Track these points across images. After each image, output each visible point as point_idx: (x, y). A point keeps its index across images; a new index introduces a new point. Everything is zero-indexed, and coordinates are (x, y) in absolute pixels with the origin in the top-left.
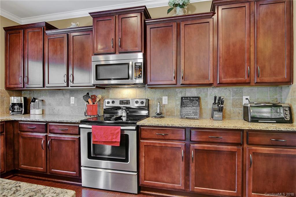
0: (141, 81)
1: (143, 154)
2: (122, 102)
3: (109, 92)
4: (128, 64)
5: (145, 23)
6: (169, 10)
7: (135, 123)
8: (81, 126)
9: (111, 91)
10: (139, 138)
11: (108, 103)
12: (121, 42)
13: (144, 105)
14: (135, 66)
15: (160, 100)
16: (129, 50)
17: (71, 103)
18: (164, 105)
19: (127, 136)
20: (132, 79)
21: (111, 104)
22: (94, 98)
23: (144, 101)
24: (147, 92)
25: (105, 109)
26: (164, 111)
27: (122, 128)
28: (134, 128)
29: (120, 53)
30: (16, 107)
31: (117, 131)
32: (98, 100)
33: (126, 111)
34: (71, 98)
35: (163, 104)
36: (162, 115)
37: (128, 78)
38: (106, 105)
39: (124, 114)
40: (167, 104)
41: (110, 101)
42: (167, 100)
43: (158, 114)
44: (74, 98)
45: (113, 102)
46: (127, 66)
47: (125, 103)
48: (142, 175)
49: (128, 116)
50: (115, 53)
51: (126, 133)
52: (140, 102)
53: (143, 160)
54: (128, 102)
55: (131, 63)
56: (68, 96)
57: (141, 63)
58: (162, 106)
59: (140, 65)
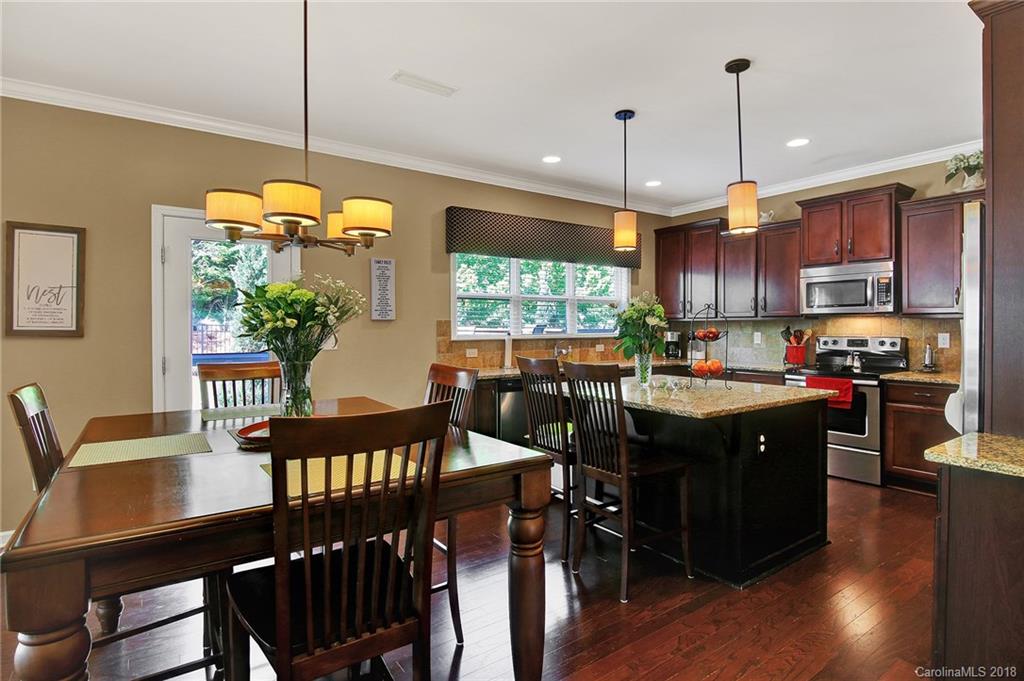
0: (890, 308)
1: (890, 424)
2: (851, 343)
3: (825, 324)
4: (866, 281)
5: (896, 205)
6: (949, 177)
7: (878, 377)
8: (787, 376)
9: (829, 323)
10: (884, 399)
11: (825, 343)
12: (853, 244)
13: (898, 349)
14: (878, 282)
15: (932, 341)
16: (869, 257)
17: (755, 342)
18: (943, 349)
19: (863, 395)
20: (872, 304)
21: (831, 347)
22: (799, 336)
23: (898, 341)
24: (904, 325)
25: (818, 355)
26: (942, 361)
27: (855, 382)
28: (876, 383)
29: (850, 262)
30: (671, 347)
31: (847, 386)
32: (806, 338)
33: (861, 359)
34: (756, 333)
35: (939, 346)
36: (938, 369)
37: (865, 304)
38: (820, 349)
39: (857, 364)
40: (948, 347)
41: (830, 340)
42: (948, 340)
43: (926, 366)
44: (759, 334)
45: (835, 342)
46: (863, 284)
47: (858, 345)
48: (889, 457)
49: (863, 367)
50: (839, 263)
51: (861, 389)
52: (888, 344)
53: (890, 434)
54: (864, 343)
55: (870, 279)
56: (748, 330)
57: (890, 278)
58: (936, 352)
59: (887, 281)
